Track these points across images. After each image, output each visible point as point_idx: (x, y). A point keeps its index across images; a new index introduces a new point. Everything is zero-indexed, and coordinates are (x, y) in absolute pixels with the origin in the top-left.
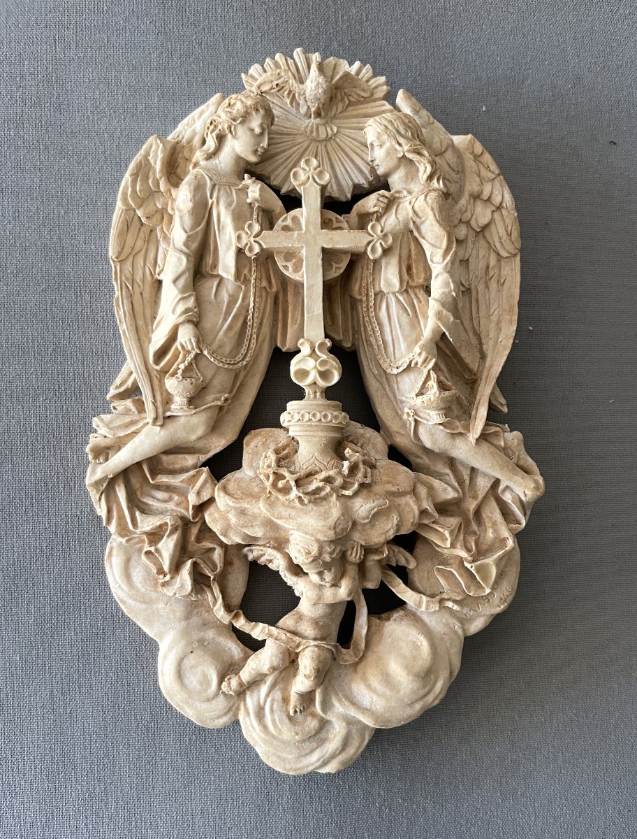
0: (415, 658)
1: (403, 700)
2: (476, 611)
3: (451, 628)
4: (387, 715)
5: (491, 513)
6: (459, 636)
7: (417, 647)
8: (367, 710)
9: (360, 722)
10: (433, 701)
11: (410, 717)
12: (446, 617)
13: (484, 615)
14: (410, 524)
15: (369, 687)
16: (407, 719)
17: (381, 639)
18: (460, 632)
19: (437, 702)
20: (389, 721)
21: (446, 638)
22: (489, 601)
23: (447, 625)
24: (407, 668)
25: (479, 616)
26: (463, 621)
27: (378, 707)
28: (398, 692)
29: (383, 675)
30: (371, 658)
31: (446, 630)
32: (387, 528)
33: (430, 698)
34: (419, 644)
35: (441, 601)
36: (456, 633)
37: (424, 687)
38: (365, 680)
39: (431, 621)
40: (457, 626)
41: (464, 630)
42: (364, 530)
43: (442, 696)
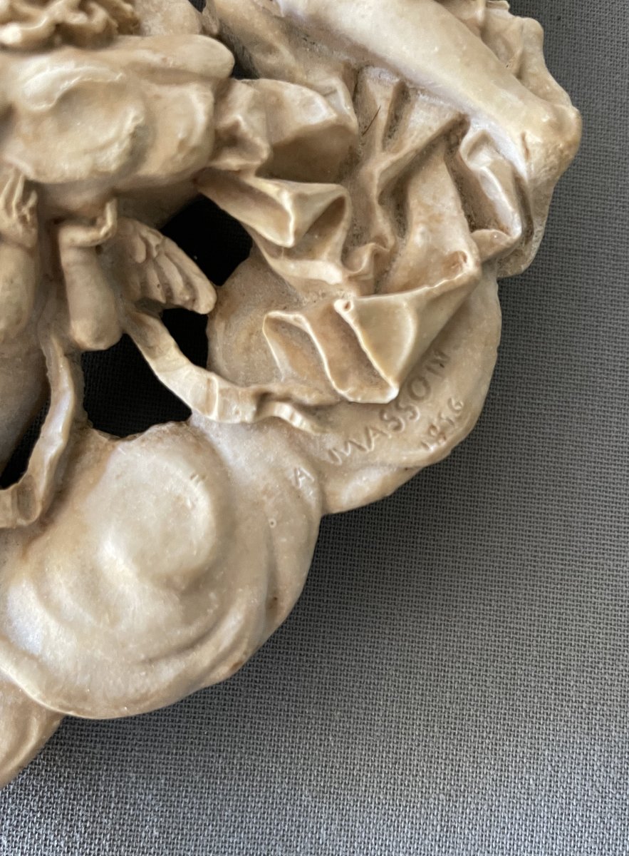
0: (167, 538)
1: (124, 645)
2: (360, 447)
3: (286, 480)
4: (82, 680)
5: (434, 198)
6: (305, 508)
7: (180, 510)
8: (32, 657)
9: (13, 687)
10: (213, 667)
11: (144, 698)
12: (275, 448)
13: (383, 464)
14: (175, 144)
15: (46, 599)
16: (136, 702)
17: (97, 480)
18: (311, 495)
19: (223, 672)
20: (85, 698)
21: (269, 503)
22: (398, 428)
23: (277, 470)
24: (142, 559)
25: (367, 464)
26: (323, 471)
27: (61, 655)
28: (115, 621)
29: (83, 573)
30: (65, 524)
31: (272, 482)
32: (102, 139)
33: (204, 656)
34: (189, 504)
35: (263, 399)
36: (297, 495)
37: (187, 621)
38: (40, 580)
39: (236, 456)
40: (305, 479)
41: (323, 496)
42: (37, 137)
43: (239, 656)
